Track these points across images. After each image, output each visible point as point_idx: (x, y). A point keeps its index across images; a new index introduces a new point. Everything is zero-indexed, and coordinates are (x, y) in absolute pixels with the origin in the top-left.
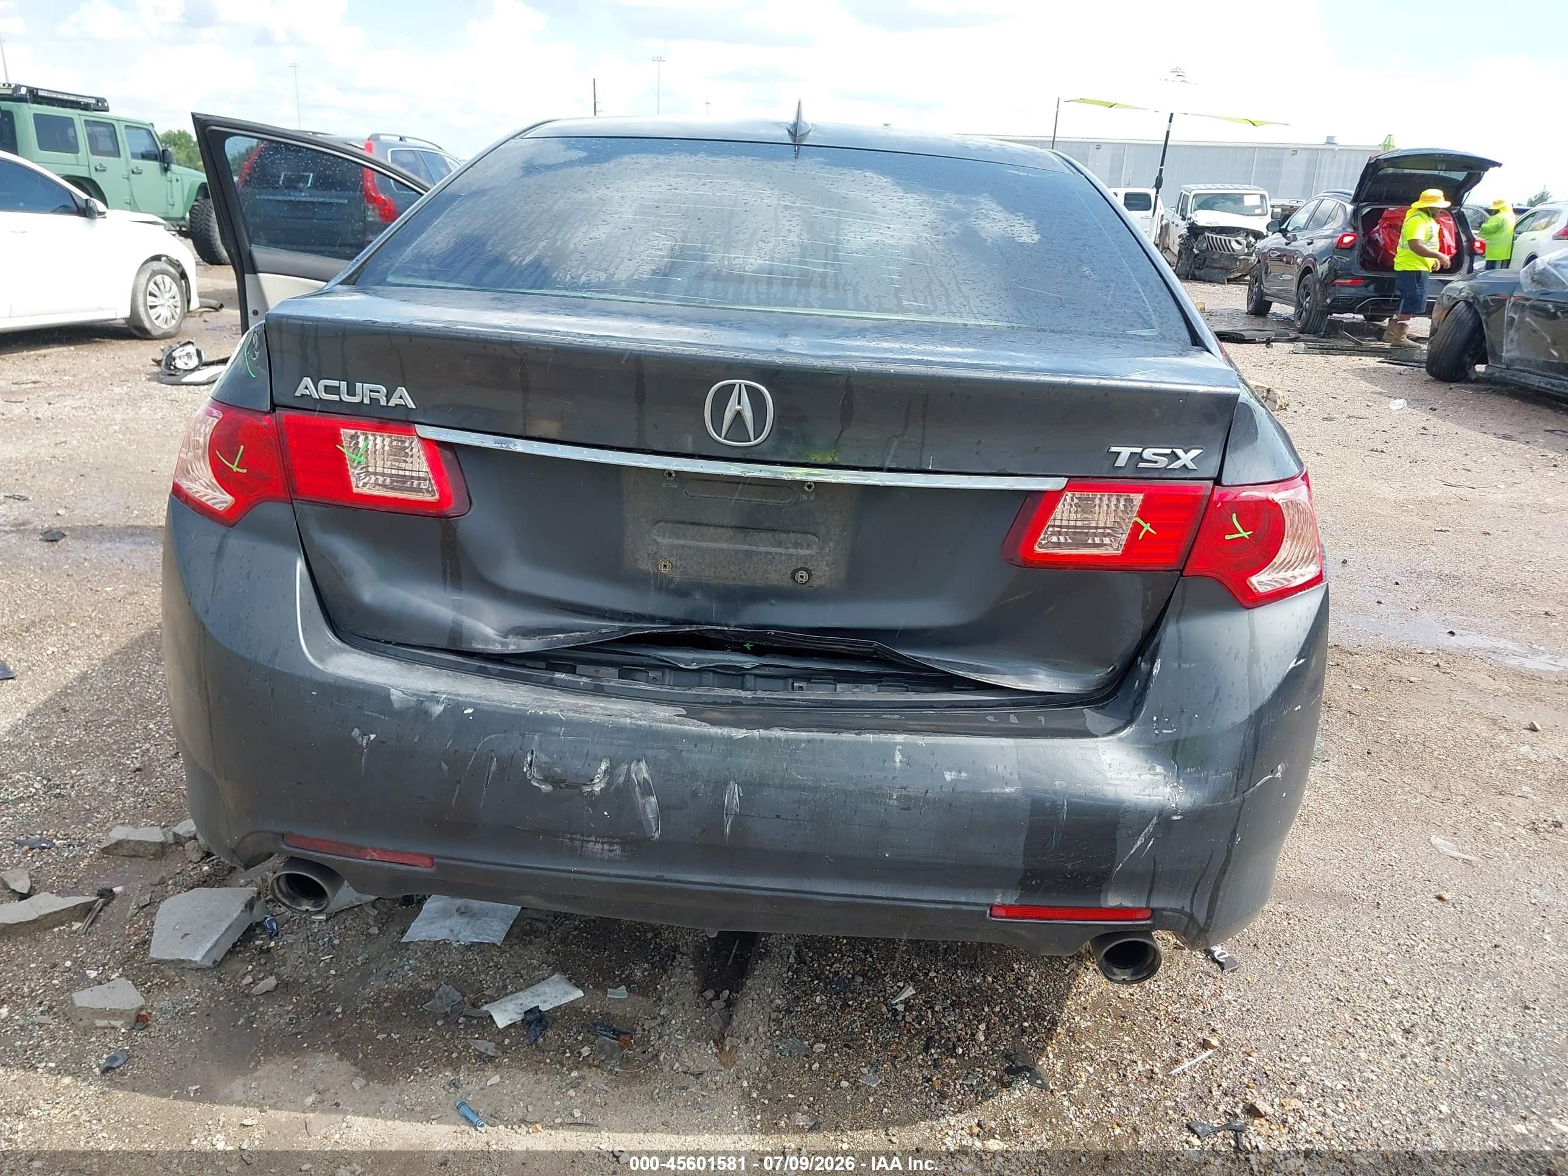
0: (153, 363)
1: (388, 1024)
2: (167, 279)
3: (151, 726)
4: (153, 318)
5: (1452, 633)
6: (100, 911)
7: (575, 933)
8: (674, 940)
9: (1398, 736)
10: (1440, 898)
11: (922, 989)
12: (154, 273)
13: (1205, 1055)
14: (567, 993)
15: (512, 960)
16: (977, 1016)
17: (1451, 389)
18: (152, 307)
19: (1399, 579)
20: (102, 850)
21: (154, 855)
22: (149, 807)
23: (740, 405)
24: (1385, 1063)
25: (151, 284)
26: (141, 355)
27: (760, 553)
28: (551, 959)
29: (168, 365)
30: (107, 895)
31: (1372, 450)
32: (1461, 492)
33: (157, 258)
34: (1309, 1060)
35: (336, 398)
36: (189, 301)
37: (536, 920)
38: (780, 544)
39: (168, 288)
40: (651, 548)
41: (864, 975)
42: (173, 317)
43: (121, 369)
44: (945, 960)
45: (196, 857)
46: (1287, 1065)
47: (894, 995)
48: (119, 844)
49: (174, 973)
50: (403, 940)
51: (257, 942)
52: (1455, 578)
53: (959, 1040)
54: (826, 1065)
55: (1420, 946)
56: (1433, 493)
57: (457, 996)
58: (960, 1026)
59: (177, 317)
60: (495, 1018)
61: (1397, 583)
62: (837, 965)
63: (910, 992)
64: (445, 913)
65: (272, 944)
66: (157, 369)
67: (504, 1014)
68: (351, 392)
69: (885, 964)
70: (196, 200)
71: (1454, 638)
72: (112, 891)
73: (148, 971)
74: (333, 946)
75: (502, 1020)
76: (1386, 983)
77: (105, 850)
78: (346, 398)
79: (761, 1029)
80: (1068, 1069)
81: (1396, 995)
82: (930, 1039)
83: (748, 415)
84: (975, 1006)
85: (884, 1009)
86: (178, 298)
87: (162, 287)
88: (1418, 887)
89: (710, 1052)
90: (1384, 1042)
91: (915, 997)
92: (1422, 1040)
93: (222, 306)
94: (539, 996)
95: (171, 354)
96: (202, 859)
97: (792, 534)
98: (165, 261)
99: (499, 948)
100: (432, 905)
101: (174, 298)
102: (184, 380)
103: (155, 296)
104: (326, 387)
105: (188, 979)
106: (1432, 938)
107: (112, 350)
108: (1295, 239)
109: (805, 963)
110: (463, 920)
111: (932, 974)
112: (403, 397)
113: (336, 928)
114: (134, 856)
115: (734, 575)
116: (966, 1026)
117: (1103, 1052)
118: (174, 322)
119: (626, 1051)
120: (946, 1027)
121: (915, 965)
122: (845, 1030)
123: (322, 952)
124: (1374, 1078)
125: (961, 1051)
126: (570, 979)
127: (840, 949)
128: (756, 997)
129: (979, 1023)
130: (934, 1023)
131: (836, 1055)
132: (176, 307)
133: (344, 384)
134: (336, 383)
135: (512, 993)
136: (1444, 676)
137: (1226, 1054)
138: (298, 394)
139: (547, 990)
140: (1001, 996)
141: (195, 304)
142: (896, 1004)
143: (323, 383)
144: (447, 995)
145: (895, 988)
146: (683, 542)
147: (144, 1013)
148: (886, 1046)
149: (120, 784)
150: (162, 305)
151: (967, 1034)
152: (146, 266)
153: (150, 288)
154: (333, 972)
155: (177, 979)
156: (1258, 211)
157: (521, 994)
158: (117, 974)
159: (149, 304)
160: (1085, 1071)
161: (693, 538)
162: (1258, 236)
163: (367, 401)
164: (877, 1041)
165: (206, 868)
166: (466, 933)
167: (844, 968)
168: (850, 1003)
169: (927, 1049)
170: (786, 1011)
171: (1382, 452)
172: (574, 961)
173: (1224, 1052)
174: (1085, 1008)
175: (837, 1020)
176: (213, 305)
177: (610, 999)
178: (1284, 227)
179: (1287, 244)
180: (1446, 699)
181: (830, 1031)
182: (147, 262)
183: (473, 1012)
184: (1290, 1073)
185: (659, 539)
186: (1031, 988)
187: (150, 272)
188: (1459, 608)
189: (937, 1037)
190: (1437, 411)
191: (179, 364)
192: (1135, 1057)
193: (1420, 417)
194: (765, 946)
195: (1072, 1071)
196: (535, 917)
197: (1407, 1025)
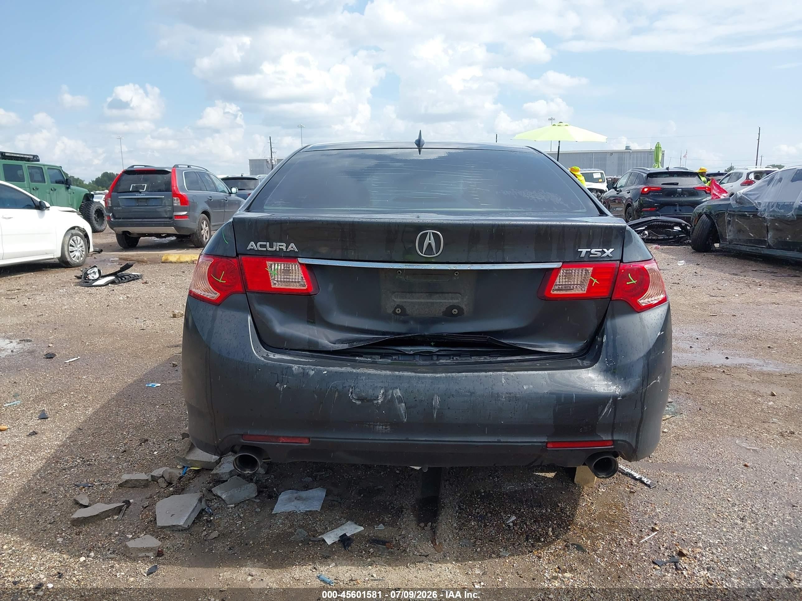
0: (75, 278)
1: (276, 547)
2: (79, 238)
3: (125, 433)
4: (72, 257)
5: (727, 358)
6: (125, 510)
7: (353, 504)
8: (400, 504)
9: (712, 402)
10: (746, 466)
11: (519, 517)
12: (73, 235)
13: (654, 534)
14: (356, 528)
15: (327, 517)
16: (546, 526)
17: (704, 255)
18: (72, 252)
19: (698, 337)
20: (119, 485)
21: (144, 486)
22: (134, 467)
23: (430, 240)
24: (735, 531)
25: (71, 241)
26: (69, 275)
27: (437, 303)
28: (345, 515)
29: (85, 278)
30: (128, 503)
31: (674, 283)
32: (718, 299)
33: (73, 228)
34: (701, 533)
35: (265, 249)
36: (89, 248)
37: (333, 500)
38: (445, 299)
39: (79, 242)
40: (392, 303)
41: (491, 513)
42: (82, 257)
43: (60, 281)
44: (526, 505)
45: (164, 485)
46: (691, 536)
47: (507, 520)
48: (127, 482)
49: (169, 533)
50: (273, 513)
51: (204, 518)
52: (724, 335)
53: (541, 535)
54: (483, 549)
55: (741, 485)
56: (706, 300)
57: (306, 533)
58: (540, 530)
59: (83, 256)
60: (326, 540)
61: (697, 339)
62: (478, 510)
63: (514, 518)
64: (290, 500)
65: (212, 518)
66: (77, 281)
67: (330, 538)
68: (271, 246)
69: (500, 508)
70: (83, 202)
71: (728, 360)
72: (129, 501)
73: (158, 532)
74: (241, 518)
75: (329, 541)
76: (729, 501)
77: (121, 486)
78: (270, 249)
79: (450, 536)
80: (593, 543)
81: (734, 505)
82: (527, 536)
83: (433, 245)
84: (545, 522)
85: (504, 526)
86: (84, 247)
87: (76, 242)
88: (735, 462)
89: (430, 546)
90: (733, 524)
91: (516, 520)
92: (749, 522)
93: (102, 251)
94: (344, 530)
95: (86, 272)
96: (167, 486)
97: (450, 294)
98: (77, 229)
99: (320, 512)
100: (282, 497)
101: (82, 247)
102: (94, 284)
103: (73, 246)
104: (260, 245)
105: (176, 535)
106: (745, 481)
107: (53, 273)
108: (621, 191)
109: (463, 510)
110: (299, 502)
111: (522, 510)
112: (292, 247)
113: (240, 510)
114: (134, 487)
115: (427, 312)
116: (542, 530)
117: (608, 536)
118: (82, 258)
119: (390, 550)
120: (534, 531)
121: (514, 507)
122: (488, 535)
123: (236, 520)
124: (731, 538)
125: (543, 540)
126: (356, 523)
127: (478, 503)
128: (445, 523)
129: (548, 528)
130: (528, 529)
131: (487, 545)
132: (83, 251)
133: (268, 244)
134: (265, 243)
135: (330, 531)
136: (728, 376)
137: (663, 533)
138: (248, 248)
139: (347, 527)
140: (555, 517)
141: (92, 249)
142: (509, 523)
143: (259, 244)
144: (301, 533)
145: (507, 517)
146: (405, 300)
147: (160, 550)
148: (508, 539)
149: (118, 458)
150: (76, 250)
151: (544, 533)
152: (68, 232)
153: (70, 243)
154: (244, 528)
155: (171, 535)
156: (600, 180)
157: (335, 530)
158: (143, 535)
159: (70, 250)
160: (601, 545)
161: (409, 298)
162: (602, 191)
163: (278, 250)
164: (504, 538)
165: (171, 489)
166: (302, 507)
167: (481, 511)
168: (488, 524)
169: (527, 539)
170: (459, 529)
171: (678, 284)
172: (356, 516)
173: (661, 532)
174: (595, 519)
175: (484, 531)
176: (98, 250)
177: (376, 530)
178: (615, 186)
179: (617, 194)
180: (730, 385)
181: (481, 536)
182: (68, 231)
183: (314, 539)
184: (694, 539)
185: (395, 300)
186: (568, 513)
187: (70, 234)
188: (728, 347)
189: (530, 535)
190: (700, 265)
191: (90, 277)
192: (622, 537)
193: (693, 268)
194: (444, 503)
195: (595, 544)
196: (332, 499)
197: (742, 517)
